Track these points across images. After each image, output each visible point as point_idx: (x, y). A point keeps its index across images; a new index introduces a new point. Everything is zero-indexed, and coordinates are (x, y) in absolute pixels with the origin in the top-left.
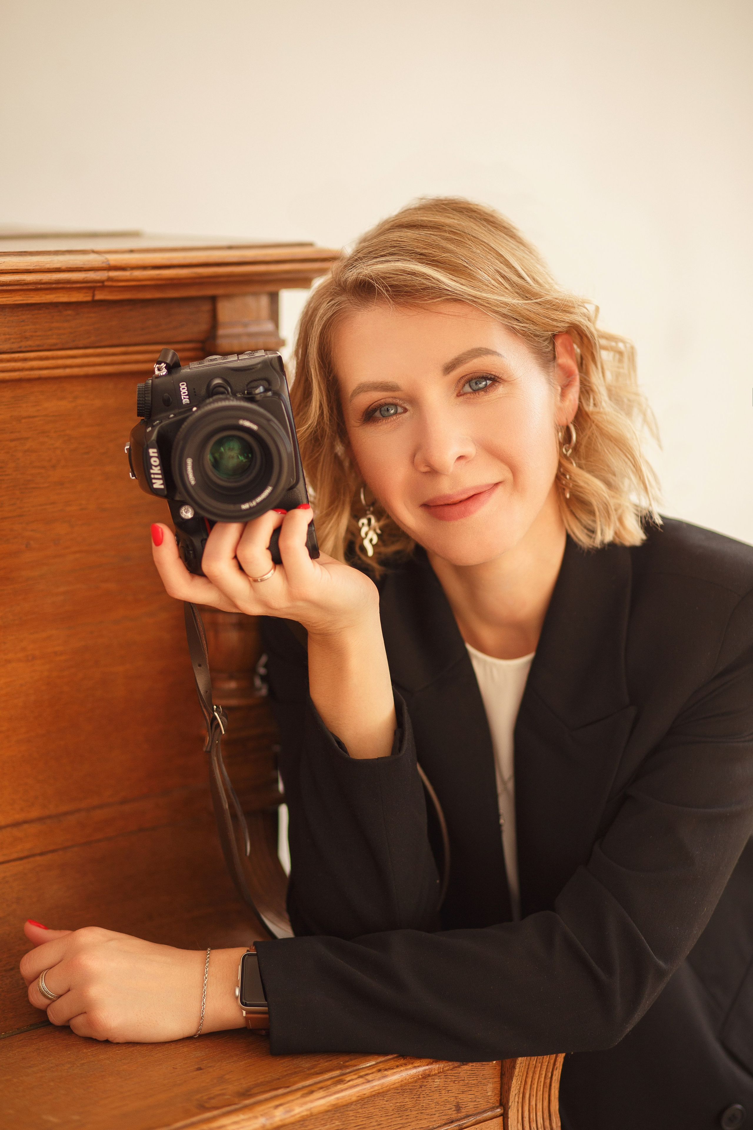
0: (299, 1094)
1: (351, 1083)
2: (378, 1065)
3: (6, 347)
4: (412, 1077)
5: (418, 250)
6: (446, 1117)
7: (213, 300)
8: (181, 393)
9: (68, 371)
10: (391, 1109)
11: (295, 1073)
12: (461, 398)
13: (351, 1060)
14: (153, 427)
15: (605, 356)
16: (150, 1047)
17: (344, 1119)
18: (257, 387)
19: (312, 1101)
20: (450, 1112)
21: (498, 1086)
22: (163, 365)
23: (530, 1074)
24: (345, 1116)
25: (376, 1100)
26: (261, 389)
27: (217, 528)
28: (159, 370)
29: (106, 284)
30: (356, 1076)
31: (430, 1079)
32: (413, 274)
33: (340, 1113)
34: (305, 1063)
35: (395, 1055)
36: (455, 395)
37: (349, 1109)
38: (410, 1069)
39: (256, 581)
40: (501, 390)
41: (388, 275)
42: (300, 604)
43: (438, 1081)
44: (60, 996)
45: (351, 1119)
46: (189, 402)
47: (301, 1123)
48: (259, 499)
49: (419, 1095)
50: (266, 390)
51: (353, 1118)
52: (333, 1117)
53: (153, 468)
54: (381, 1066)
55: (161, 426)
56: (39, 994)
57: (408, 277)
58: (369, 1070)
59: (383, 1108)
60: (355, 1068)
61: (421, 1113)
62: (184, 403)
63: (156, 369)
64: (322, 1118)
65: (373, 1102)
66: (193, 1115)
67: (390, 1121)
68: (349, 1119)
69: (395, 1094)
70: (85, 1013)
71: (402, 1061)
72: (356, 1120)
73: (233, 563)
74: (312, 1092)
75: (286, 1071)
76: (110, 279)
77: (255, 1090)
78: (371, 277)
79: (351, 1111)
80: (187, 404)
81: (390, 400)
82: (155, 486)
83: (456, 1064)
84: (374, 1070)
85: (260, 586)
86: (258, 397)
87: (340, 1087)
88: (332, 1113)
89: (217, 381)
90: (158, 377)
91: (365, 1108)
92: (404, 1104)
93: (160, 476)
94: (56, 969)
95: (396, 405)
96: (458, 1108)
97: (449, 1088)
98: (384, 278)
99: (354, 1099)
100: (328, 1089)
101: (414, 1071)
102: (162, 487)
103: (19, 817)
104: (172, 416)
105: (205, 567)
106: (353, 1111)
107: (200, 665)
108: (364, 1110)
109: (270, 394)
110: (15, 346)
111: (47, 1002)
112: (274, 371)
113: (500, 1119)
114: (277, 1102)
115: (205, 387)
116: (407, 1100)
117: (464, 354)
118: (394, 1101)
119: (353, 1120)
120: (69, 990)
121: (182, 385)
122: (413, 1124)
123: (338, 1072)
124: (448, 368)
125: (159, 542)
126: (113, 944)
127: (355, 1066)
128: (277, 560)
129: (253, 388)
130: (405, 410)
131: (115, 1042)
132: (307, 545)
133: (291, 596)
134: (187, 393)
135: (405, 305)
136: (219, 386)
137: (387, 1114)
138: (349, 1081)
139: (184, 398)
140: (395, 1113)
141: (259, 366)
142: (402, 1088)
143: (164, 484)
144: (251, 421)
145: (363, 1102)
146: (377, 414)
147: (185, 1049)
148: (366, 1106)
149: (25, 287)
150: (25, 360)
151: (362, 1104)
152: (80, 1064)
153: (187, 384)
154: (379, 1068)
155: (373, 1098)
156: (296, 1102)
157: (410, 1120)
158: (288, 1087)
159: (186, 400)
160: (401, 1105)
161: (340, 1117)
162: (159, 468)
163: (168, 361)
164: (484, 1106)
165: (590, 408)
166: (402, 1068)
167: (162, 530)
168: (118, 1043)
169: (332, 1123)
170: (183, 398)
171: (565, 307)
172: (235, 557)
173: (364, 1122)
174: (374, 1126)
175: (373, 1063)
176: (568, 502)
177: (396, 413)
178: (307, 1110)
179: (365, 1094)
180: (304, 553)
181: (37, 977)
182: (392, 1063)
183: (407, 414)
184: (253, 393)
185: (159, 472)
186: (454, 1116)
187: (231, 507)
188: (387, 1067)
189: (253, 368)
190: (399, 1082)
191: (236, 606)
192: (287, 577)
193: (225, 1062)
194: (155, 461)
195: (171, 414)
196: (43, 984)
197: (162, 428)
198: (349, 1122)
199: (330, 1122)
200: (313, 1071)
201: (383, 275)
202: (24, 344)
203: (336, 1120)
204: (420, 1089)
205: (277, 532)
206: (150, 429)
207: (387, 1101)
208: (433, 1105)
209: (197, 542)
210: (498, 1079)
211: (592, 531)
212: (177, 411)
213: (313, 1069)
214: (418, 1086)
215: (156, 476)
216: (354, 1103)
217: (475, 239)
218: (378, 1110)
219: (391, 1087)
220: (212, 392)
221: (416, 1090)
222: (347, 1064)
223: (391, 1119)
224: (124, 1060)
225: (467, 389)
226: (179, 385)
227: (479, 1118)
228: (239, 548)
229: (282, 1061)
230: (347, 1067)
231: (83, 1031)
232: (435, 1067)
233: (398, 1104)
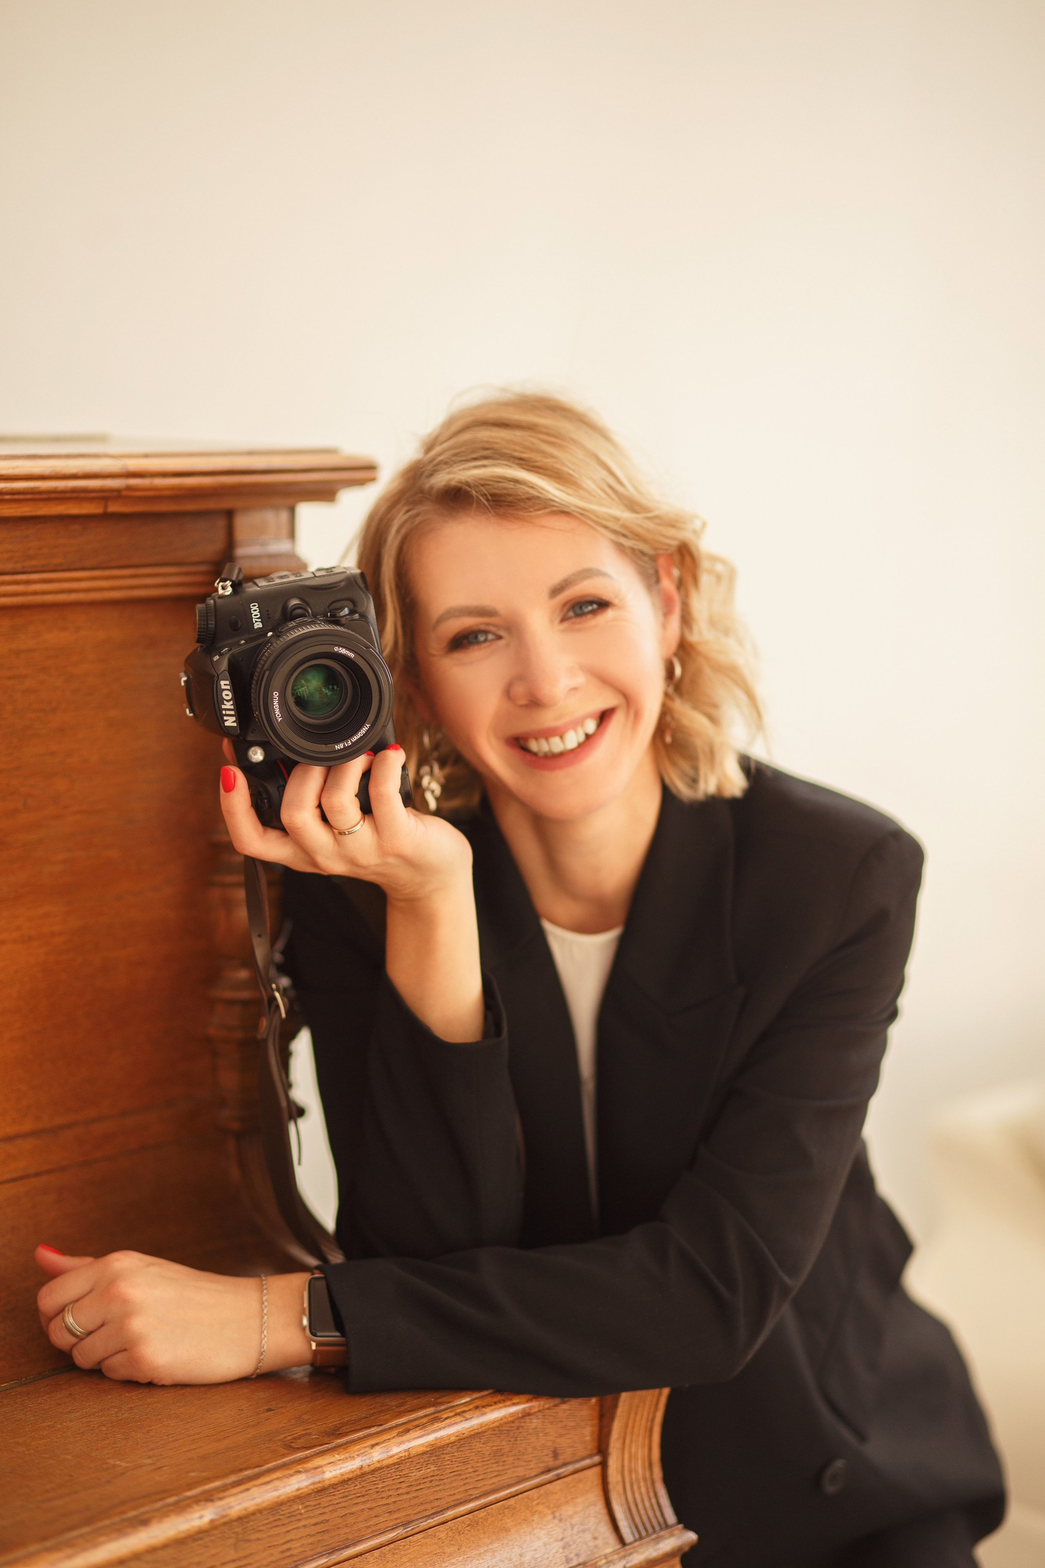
0: (394, 1433)
1: (448, 1421)
2: (474, 1401)
3: (9, 566)
4: (512, 1415)
5: (516, 454)
6: (542, 1465)
7: (229, 514)
8: (252, 616)
9: (73, 597)
10: (487, 1453)
11: (383, 1411)
12: (566, 625)
13: (443, 1397)
14: (221, 655)
15: (705, 579)
16: (202, 1389)
17: (439, 1465)
18: (342, 609)
19: (409, 1441)
20: (547, 1459)
21: (596, 1429)
22: (229, 583)
23: (632, 1416)
24: (441, 1460)
25: (472, 1442)
26: (346, 611)
27: (297, 772)
28: (224, 588)
29: (124, 493)
30: (452, 1414)
31: (527, 1419)
32: (516, 481)
33: (436, 1456)
34: (391, 1401)
35: (490, 1391)
36: (558, 620)
37: (445, 1452)
38: (509, 1406)
39: (342, 833)
40: (610, 613)
41: (487, 482)
42: (391, 860)
43: (535, 1422)
44: (90, 1333)
45: (446, 1463)
46: (261, 626)
47: (397, 1466)
48: (355, 738)
49: (516, 1438)
50: (352, 612)
51: (448, 1462)
52: (429, 1460)
53: (225, 702)
54: (478, 1403)
55: (231, 653)
56: (65, 1332)
57: (510, 485)
58: (465, 1406)
59: (479, 1452)
60: (450, 1405)
61: (518, 1459)
62: (255, 628)
63: (220, 588)
64: (417, 1462)
65: (470, 1444)
66: (284, 1456)
67: (486, 1467)
68: (444, 1464)
69: (492, 1436)
70: (125, 1350)
71: (499, 1398)
72: (452, 1465)
73: (317, 812)
74: (408, 1431)
75: (371, 1409)
76: (129, 488)
77: (344, 1429)
78: (468, 484)
79: (446, 1454)
80: (260, 628)
81: (483, 627)
82: (227, 724)
83: (557, 1401)
84: (471, 1407)
85: (347, 839)
86: (343, 620)
87: (436, 1425)
88: (428, 1456)
89: (294, 602)
90: (222, 597)
91: (461, 1451)
92: (501, 1447)
93: (233, 713)
94: (85, 1301)
95: (486, 632)
96: (556, 1455)
97: (547, 1431)
98: (482, 485)
99: (453, 1439)
100: (424, 1427)
101: (513, 1409)
102: (235, 724)
103: (10, 1130)
104: (243, 642)
105: (285, 817)
106: (449, 1454)
107: (260, 936)
108: (460, 1453)
109: (356, 616)
110: (19, 566)
111: (73, 1340)
112: (360, 591)
113: (597, 1470)
114: (373, 1442)
115: (280, 608)
116: (504, 1443)
117: (574, 575)
118: (490, 1444)
119: (448, 1465)
120: (102, 1325)
121: (253, 606)
122: (509, 1471)
123: (432, 1410)
124: (555, 591)
125: (229, 788)
126: (154, 1270)
127: (449, 1402)
128: (366, 809)
129: (337, 609)
130: (500, 638)
131: (160, 1383)
132: (400, 792)
133: (383, 851)
134: (259, 616)
135: (504, 516)
136: (297, 607)
137: (483, 1459)
138: (446, 1419)
139: (256, 622)
140: (492, 1458)
141: (343, 583)
142: (499, 1429)
143: (238, 722)
144: (347, 649)
145: (459, 1444)
146: (465, 641)
147: (246, 1391)
148: (462, 1449)
149: (37, 496)
150: (28, 582)
151: (458, 1446)
152: (128, 1408)
153: (258, 605)
154: (475, 1404)
155: (469, 1439)
156: (392, 1441)
157: (506, 1467)
158: (381, 1425)
159: (258, 625)
160: (498, 1449)
161: (436, 1461)
162: (231, 702)
163: (234, 578)
164: (582, 1453)
165: (693, 638)
166: (501, 1405)
167: (234, 774)
168: (163, 1386)
169: (427, 1467)
170: (254, 622)
171: (673, 523)
172: (320, 806)
173: (460, 1468)
174: (470, 1473)
175: (468, 1399)
176: (666, 746)
177: (486, 640)
178: (405, 1451)
179: (464, 1434)
180: (398, 800)
181: (61, 1311)
182: (489, 1400)
183: (501, 643)
184: (338, 615)
185: (232, 707)
186: (551, 1463)
187: (323, 748)
188: (485, 1404)
189: (336, 587)
190: (498, 1421)
191: (315, 864)
192: (377, 828)
193: (296, 1403)
194: (227, 695)
195: (242, 640)
196: (70, 1320)
197: (233, 655)
198: (444, 1467)
199: (426, 1467)
200: (402, 1408)
201: (482, 482)
202: (29, 563)
203: (432, 1464)
204: (517, 1431)
205: (367, 775)
206: (216, 658)
207: (483, 1444)
208: (530, 1450)
209: (272, 790)
210: (596, 1422)
211: (694, 781)
212: (247, 636)
213: (402, 1406)
214: (516, 1428)
215: (228, 712)
216: (450, 1445)
217: (575, 442)
218: (474, 1454)
219: (491, 1426)
220: (288, 616)
221: (514, 1431)
222: (439, 1400)
223: (487, 1465)
224: (177, 1403)
225: (571, 614)
226: (250, 607)
227: (578, 1466)
228: (324, 795)
229: (363, 1400)
230: (441, 1404)
231: (123, 1373)
232: (535, 1405)
233: (494, 1448)
